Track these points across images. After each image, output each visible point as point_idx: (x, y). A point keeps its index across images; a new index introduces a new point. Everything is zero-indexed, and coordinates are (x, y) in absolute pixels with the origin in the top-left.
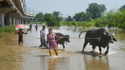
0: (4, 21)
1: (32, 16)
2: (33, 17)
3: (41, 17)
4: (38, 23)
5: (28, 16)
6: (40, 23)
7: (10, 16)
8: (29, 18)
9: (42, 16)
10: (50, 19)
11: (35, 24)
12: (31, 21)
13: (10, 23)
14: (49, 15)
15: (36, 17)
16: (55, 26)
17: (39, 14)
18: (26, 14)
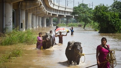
0: (12, 19)
1: (64, 9)
2: (65, 12)
3: (84, 12)
4: (75, 24)
5: (55, 10)
6: (80, 26)
7: (22, 10)
8: (58, 14)
9: (85, 10)
10: (107, 17)
11: (69, 26)
12: (60, 20)
13: (22, 24)
14: (105, 9)
15: (73, 13)
16: (116, 31)
17: (79, 7)
18: (52, 6)
